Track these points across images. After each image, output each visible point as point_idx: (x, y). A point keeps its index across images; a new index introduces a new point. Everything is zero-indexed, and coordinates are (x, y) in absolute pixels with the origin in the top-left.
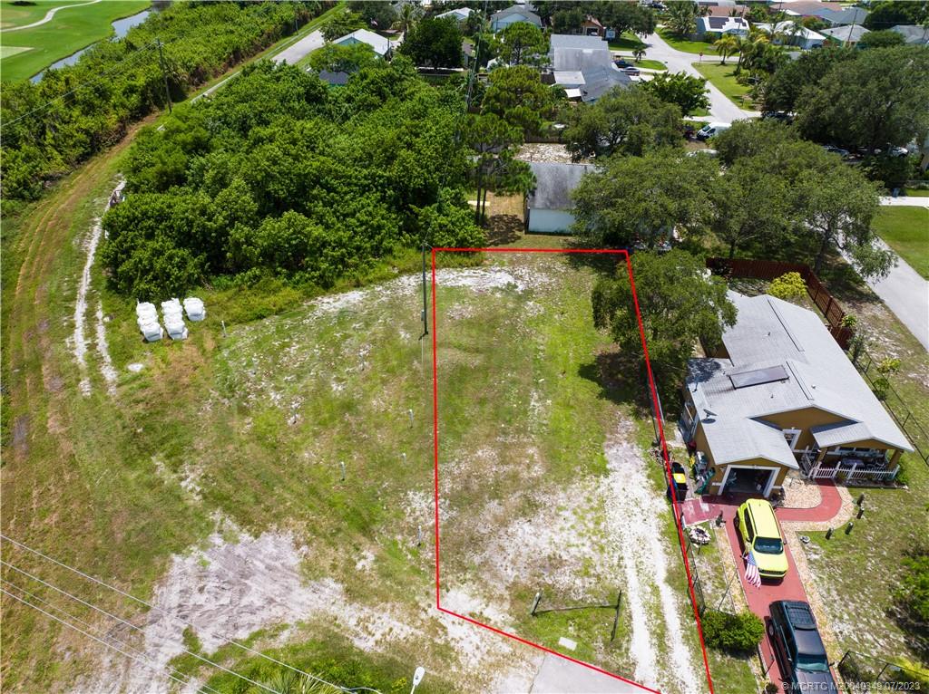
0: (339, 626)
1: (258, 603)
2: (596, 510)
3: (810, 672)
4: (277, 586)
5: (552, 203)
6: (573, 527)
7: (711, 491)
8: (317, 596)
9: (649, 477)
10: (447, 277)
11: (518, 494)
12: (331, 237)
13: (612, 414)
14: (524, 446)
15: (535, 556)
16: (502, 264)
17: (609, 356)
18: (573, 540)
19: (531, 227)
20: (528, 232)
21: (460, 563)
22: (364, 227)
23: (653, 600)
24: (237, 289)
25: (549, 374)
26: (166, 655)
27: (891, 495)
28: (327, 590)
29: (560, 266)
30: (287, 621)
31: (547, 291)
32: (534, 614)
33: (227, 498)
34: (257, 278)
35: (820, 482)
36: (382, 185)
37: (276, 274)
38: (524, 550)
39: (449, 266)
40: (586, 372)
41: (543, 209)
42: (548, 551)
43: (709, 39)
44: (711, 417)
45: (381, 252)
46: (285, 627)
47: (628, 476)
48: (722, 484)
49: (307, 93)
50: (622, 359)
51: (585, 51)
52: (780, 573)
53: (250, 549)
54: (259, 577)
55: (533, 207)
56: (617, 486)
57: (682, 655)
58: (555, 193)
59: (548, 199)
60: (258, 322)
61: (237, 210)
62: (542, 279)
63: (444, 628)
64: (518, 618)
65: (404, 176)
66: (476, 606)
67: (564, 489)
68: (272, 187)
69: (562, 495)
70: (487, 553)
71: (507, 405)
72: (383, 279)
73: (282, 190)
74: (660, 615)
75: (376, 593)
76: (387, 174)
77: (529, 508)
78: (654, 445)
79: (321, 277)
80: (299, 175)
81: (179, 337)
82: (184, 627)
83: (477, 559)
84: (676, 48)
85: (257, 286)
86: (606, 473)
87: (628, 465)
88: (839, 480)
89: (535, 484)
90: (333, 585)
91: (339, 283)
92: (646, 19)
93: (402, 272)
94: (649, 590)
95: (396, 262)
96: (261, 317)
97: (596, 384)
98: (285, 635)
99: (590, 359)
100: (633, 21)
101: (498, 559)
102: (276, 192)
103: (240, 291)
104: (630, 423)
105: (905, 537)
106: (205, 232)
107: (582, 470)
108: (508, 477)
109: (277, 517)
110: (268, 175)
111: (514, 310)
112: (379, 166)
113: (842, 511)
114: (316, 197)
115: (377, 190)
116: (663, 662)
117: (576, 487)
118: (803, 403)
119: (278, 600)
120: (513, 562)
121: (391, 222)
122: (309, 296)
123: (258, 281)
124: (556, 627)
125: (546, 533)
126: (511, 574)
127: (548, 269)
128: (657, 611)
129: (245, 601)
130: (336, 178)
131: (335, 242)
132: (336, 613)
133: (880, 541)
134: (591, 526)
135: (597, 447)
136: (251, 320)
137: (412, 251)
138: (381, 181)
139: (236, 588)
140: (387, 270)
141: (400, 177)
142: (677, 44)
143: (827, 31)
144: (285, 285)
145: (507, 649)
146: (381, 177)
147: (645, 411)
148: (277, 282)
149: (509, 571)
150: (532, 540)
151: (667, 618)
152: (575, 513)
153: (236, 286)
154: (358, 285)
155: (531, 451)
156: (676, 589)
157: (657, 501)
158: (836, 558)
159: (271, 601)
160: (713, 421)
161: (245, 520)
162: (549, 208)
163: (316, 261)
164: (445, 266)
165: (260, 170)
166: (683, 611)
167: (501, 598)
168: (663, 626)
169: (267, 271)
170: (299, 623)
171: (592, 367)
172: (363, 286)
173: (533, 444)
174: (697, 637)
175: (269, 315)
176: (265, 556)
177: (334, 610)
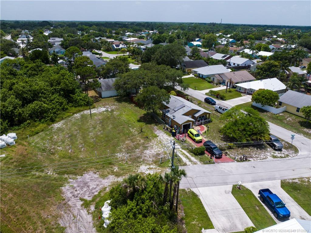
0: (119, 182)
1: (95, 187)
2: (160, 143)
3: (216, 150)
4: (97, 182)
5: (107, 89)
6: (157, 148)
7: (180, 132)
8: (109, 179)
9: (167, 134)
10: (88, 112)
11: (141, 146)
12: (50, 107)
13: (151, 126)
14: (136, 138)
15: (154, 155)
16: (101, 106)
17: (142, 117)
18: (159, 150)
19: (103, 96)
20: (102, 98)
21: (138, 162)
22: (58, 103)
23: (182, 153)
24: (24, 128)
25: (131, 124)
26: (79, 205)
27: (211, 124)
28: (111, 178)
29: (116, 103)
30: (106, 186)
31: (116, 109)
32: (161, 163)
33: (66, 172)
34: (29, 123)
35: (198, 125)
36: (59, 91)
37: (35, 121)
38: (150, 155)
39: (86, 109)
40: (139, 121)
41: (105, 91)
42: (155, 153)
43: (117, 50)
44: (174, 117)
45: (65, 110)
46: (106, 188)
47: (163, 136)
48: (182, 130)
49: (10, 73)
50: (145, 117)
51: (87, 55)
52: (201, 139)
53: (83, 179)
54: (90, 182)
55: (102, 91)
56: (162, 138)
57: (193, 159)
58: (107, 86)
59: (105, 88)
60: (37, 135)
61: (15, 104)
62: (114, 107)
63: (144, 173)
64: (158, 165)
65: (66, 87)
66: (148, 167)
67: (151, 142)
68: (25, 95)
69: (151, 143)
70: (143, 158)
71: (125, 132)
72: (69, 116)
73: (29, 96)
74: (185, 154)
75: (123, 173)
76: (60, 87)
77: (146, 148)
78: (164, 129)
79: (51, 119)
80: (34, 91)
81: (13, 144)
82: (79, 198)
83: (141, 160)
84: (109, 53)
85: (30, 126)
86: (158, 136)
87: (161, 134)
88: (201, 124)
89: (144, 143)
90: (111, 176)
91: (57, 119)
92: (99, 46)
93: (74, 114)
94: (180, 152)
95: (71, 111)
96: (37, 133)
97: (143, 123)
98: (107, 189)
99: (139, 119)
100: (95, 47)
101: (146, 158)
102: (27, 97)
103: (25, 129)
104: (156, 127)
105: (217, 129)
106: (7, 113)
107: (152, 138)
108: (136, 144)
109: (84, 170)
110: (23, 92)
111: (112, 115)
112: (56, 86)
113: (205, 129)
114: (41, 97)
115: (57, 93)
116: (190, 161)
117: (153, 141)
118: (190, 109)
119: (100, 184)
120: (150, 157)
121: (64, 101)
122: (49, 125)
123: (30, 124)
124: (167, 164)
125: (153, 151)
126: (151, 159)
127: (114, 105)
128: (183, 154)
129: (91, 188)
130: (45, 90)
131: (52, 108)
132: (117, 180)
133: (214, 131)
134: (161, 146)
135: (152, 133)
136: (35, 134)
137: (73, 108)
138: (58, 90)
139: (85, 187)
140: (69, 114)
141: (65, 87)
142: (108, 52)
143: (145, 46)
144: (39, 123)
145: (160, 171)
146: (58, 89)
147: (158, 124)
148: (37, 124)
149: (150, 159)
150: (151, 153)
151: (186, 154)
152: (156, 145)
153: (22, 127)
154: (63, 119)
155: (138, 138)
156: (184, 150)
157: (171, 138)
158: (209, 135)
159: (98, 185)
160: (175, 118)
161: (76, 174)
162: (107, 90)
163: (48, 114)
164: (85, 110)
165: (20, 91)
166: (188, 152)
167: (152, 164)
168: (186, 156)
169: (32, 121)
170: (109, 186)
171: (140, 120)
172: (64, 119)
173: (138, 137)
174: (194, 155)
175: (40, 132)
176: (88, 178)
177: (116, 180)
